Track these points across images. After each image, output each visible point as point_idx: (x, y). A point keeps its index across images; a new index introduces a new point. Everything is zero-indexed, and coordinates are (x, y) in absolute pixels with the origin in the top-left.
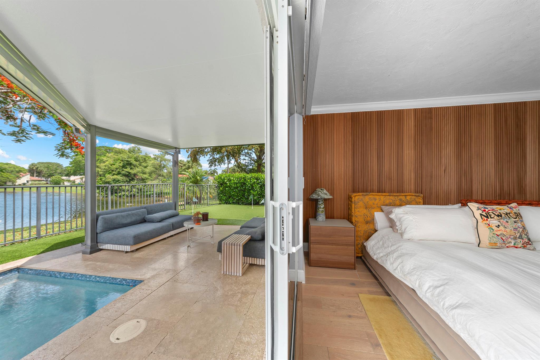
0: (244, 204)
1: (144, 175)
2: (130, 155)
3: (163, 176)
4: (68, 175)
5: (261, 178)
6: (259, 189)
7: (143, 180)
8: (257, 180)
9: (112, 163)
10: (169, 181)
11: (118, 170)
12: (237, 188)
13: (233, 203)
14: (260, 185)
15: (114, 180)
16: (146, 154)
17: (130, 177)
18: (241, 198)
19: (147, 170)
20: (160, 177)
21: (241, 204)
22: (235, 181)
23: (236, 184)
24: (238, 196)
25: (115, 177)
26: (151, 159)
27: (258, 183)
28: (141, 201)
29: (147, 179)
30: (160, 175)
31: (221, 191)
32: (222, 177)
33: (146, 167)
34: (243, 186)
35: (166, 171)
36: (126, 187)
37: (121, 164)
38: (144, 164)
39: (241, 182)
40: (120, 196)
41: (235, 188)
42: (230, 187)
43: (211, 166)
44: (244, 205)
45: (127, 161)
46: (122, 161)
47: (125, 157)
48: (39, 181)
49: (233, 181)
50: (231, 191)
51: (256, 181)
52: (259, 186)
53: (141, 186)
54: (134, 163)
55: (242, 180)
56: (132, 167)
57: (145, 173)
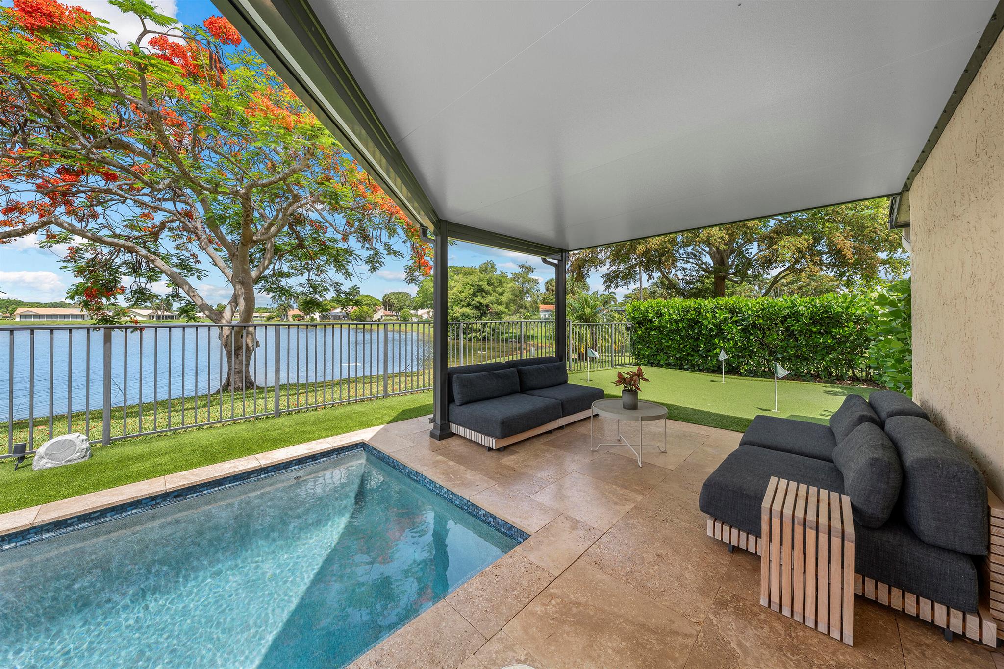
0: (696, 368)
1: (499, 307)
2: (482, 276)
3: (525, 308)
4: (415, 309)
5: (743, 309)
6: (741, 337)
7: (498, 315)
8: (733, 314)
9: (460, 289)
10: (534, 317)
11: (468, 300)
12: (678, 330)
13: (669, 365)
14: (742, 325)
15: (463, 315)
16: (502, 273)
17: (482, 310)
18: (689, 354)
19: (504, 299)
20: (522, 310)
21: (687, 369)
22: (674, 316)
23: (676, 322)
24: (680, 350)
25: (465, 310)
26: (508, 281)
27: (736, 322)
28: (494, 349)
29: (503, 313)
30: (521, 307)
31: (640, 337)
32: (642, 308)
33: (501, 294)
34: (693, 328)
35: (530, 299)
36: (477, 324)
37: (471, 291)
38: (499, 289)
39: (689, 320)
40: (470, 340)
41: (672, 331)
42: (660, 331)
43: (609, 287)
44: (696, 371)
45: (478, 285)
46: (473, 286)
47: (474, 279)
48: (391, 316)
49: (667, 317)
50: (662, 338)
51: (729, 315)
52: (740, 328)
53: (493, 323)
54: (487, 288)
55: (692, 315)
56: (484, 294)
57: (500, 304)
